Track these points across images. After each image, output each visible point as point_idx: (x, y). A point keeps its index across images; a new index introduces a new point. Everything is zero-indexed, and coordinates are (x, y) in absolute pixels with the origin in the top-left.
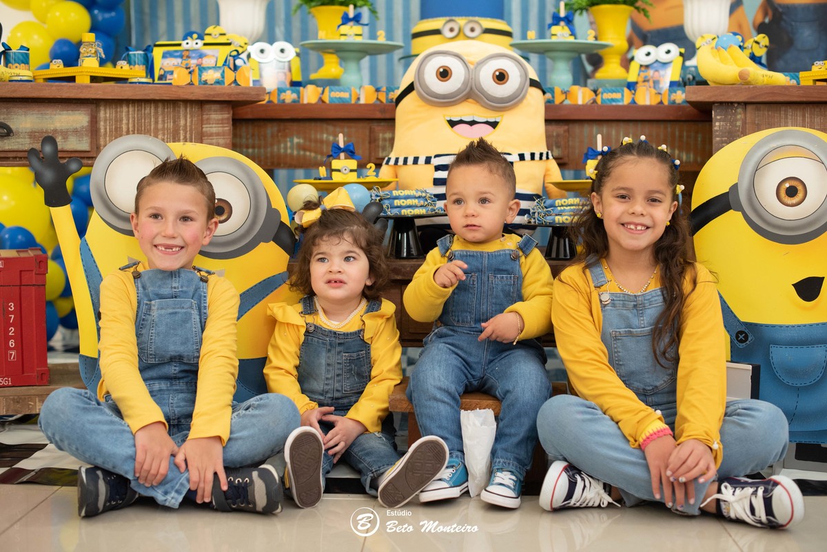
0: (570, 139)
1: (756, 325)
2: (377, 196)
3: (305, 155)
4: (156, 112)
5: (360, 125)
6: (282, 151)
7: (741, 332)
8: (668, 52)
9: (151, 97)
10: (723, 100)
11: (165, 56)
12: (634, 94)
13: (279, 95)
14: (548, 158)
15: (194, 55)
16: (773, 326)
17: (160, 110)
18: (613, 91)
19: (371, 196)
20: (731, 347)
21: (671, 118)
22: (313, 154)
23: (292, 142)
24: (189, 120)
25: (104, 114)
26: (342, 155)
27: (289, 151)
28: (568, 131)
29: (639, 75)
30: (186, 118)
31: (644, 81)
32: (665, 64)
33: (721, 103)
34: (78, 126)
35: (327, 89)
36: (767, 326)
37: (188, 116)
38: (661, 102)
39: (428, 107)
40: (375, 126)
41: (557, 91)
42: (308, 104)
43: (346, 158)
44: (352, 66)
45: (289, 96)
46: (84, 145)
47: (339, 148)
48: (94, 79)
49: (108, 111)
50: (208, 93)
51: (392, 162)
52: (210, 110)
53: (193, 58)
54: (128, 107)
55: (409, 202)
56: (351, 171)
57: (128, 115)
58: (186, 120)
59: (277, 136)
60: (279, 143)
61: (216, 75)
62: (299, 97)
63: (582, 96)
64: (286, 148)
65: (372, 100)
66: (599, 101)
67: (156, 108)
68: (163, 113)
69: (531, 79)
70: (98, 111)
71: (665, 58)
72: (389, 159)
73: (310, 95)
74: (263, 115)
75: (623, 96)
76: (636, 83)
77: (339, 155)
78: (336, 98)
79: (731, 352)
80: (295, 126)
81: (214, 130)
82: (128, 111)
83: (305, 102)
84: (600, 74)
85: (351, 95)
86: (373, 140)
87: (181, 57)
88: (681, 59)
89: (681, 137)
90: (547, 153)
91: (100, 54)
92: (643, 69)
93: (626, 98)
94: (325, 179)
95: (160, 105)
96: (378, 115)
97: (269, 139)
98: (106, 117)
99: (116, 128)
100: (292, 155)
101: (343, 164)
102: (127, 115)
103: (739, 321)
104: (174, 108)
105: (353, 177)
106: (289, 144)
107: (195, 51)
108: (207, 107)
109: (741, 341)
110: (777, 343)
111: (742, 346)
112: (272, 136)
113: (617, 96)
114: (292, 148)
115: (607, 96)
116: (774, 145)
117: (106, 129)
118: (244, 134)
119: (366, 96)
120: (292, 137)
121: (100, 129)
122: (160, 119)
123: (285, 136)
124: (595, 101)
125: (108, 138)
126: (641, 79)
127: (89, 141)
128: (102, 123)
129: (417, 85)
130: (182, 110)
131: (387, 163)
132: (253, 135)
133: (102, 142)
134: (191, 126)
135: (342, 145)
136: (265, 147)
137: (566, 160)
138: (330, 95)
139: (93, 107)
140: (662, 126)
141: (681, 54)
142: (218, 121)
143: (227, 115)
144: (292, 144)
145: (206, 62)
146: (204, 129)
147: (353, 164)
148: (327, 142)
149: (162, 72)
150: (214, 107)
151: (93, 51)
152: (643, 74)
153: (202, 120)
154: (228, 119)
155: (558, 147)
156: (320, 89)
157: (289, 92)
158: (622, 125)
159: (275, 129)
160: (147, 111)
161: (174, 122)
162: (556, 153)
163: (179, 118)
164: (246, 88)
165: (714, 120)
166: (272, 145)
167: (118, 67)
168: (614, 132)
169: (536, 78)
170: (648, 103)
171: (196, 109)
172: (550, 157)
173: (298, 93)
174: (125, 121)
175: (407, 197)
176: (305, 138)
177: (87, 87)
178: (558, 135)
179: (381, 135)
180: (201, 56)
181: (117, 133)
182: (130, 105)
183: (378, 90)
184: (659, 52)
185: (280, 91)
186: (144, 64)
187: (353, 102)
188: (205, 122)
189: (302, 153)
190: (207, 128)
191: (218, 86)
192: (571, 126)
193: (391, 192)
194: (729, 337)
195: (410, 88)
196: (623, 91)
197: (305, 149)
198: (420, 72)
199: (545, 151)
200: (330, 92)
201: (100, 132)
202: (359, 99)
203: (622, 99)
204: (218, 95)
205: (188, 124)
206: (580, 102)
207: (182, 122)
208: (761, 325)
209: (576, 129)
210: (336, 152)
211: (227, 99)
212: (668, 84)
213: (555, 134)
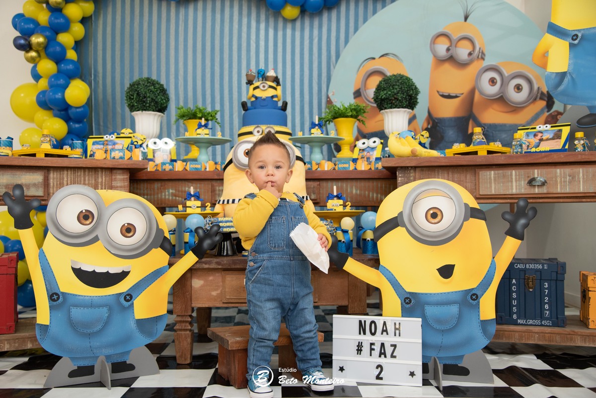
0: (321, 189)
1: (416, 293)
2: (210, 221)
3: (176, 199)
4: (84, 174)
5: (206, 182)
6: (163, 197)
7: (407, 298)
8: (375, 142)
9: (80, 166)
10: (403, 165)
11: (94, 144)
12: (355, 165)
13: (162, 167)
14: (307, 199)
15: (110, 143)
16: (426, 294)
17: (87, 173)
18: (344, 163)
19: (206, 221)
20: (402, 307)
21: (376, 177)
22: (180, 199)
23: (169, 192)
24: (104, 179)
25: (53, 175)
26: (193, 198)
27: (167, 197)
28: (320, 185)
29: (359, 155)
30: (102, 178)
31: (362, 158)
32: (373, 149)
33: (402, 167)
34: (36, 182)
35: (188, 163)
36: (422, 294)
37: (104, 177)
38: (370, 169)
39: (241, 172)
40: (214, 183)
41: (314, 163)
42: (178, 171)
43: (195, 200)
44: (203, 151)
45: (168, 167)
46: (40, 192)
47: (191, 195)
48: (47, 155)
49: (55, 174)
50: (114, 163)
51: (221, 202)
52: (116, 173)
53: (110, 145)
54: (68, 171)
55: (228, 224)
56: (198, 207)
57: (68, 176)
58: (102, 179)
59: (161, 189)
60: (161, 192)
61: (121, 154)
62: (173, 168)
63: (327, 166)
64: (165, 195)
65: (213, 169)
66: (337, 169)
67: (84, 172)
68: (88, 175)
69: (297, 156)
70: (49, 174)
71: (373, 145)
72: (220, 201)
73: (179, 166)
74: (152, 178)
75: (349, 165)
76: (358, 159)
77: (191, 198)
78: (193, 168)
79: (402, 310)
80: (170, 184)
81: (119, 184)
82: (68, 174)
83: (177, 170)
84: (339, 155)
85: (201, 166)
86: (213, 191)
87: (103, 144)
88: (381, 146)
89: (381, 187)
90: (307, 197)
91: (53, 142)
92: (361, 151)
93: (352, 167)
94: (181, 211)
95: (87, 170)
96: (216, 177)
97: (156, 191)
98: (54, 177)
99: (60, 184)
100: (169, 199)
101: (193, 203)
102: (66, 176)
103: (405, 291)
104: (95, 172)
105: (199, 210)
106: (167, 193)
107: (111, 141)
108: (115, 171)
109: (407, 303)
110: (429, 304)
111: (408, 306)
112: (158, 189)
113: (346, 166)
114: (169, 195)
115: (341, 166)
116: (423, 189)
117: (54, 184)
118: (142, 188)
119: (210, 166)
120: (168, 189)
121: (50, 184)
122: (87, 178)
123: (165, 189)
124: (334, 169)
125: (55, 189)
126: (360, 157)
127: (43, 190)
128: (51, 180)
129: (234, 160)
130: (100, 173)
131: (219, 203)
132: (147, 188)
133: (51, 191)
134: (105, 182)
135: (192, 193)
136: (154, 195)
137: (318, 201)
138: (190, 166)
139: (46, 171)
140: (371, 181)
141: (381, 143)
142: (122, 179)
143: (126, 176)
144: (168, 193)
145: (117, 147)
146: (113, 184)
147: (199, 203)
148: (185, 192)
149: (92, 153)
150: (119, 171)
151: (48, 139)
152: (361, 154)
153: (112, 179)
154: (127, 178)
155: (314, 194)
156: (185, 163)
157: (167, 165)
158: (349, 181)
159: (160, 185)
160: (79, 174)
161: (95, 180)
162: (313, 197)
163: (98, 177)
164: (137, 161)
165: (398, 177)
166: (158, 194)
167: (64, 149)
168: (344, 185)
169: (300, 156)
170: (363, 169)
171: (108, 173)
172: (309, 198)
173: (173, 166)
174: (65, 179)
175: (226, 222)
176: (176, 190)
177: (42, 159)
178: (314, 187)
179: (217, 188)
180: (115, 144)
181: (61, 185)
182: (69, 170)
183: (216, 163)
184: (370, 142)
185: (163, 164)
186: (81, 148)
187: (203, 170)
188: (113, 180)
189: (174, 198)
190: (114, 184)
191: (121, 160)
192: (321, 182)
193: (218, 219)
194: (400, 301)
195: (231, 162)
196: (349, 163)
197: (176, 196)
198: (235, 153)
199: (305, 195)
200: (190, 165)
201: (50, 185)
202: (206, 168)
203: (349, 167)
204: (120, 165)
205: (104, 181)
206: (326, 169)
207: (100, 180)
208: (419, 294)
209: (324, 184)
210: (189, 196)
211: (126, 167)
212: (374, 159)
213: (312, 187)
